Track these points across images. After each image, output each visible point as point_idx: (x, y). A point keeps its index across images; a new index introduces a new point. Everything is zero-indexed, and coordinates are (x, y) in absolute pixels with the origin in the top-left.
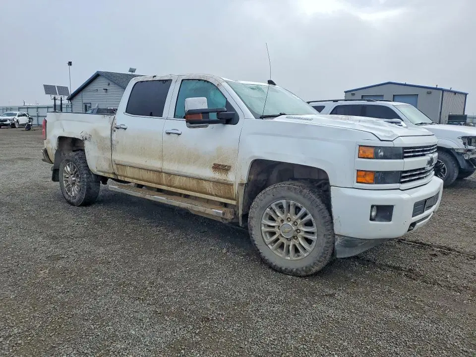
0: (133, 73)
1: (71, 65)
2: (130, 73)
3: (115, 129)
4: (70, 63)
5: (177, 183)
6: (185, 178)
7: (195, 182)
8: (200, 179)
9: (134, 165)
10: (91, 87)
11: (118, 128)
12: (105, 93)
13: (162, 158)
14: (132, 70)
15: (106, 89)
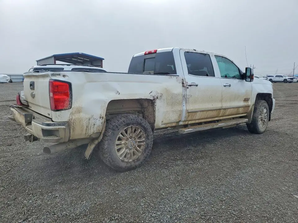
3: (188, 86)
5: (227, 113)
6: (232, 109)
7: (236, 110)
8: (238, 108)
9: (203, 110)
11: (190, 86)
13: (221, 101)
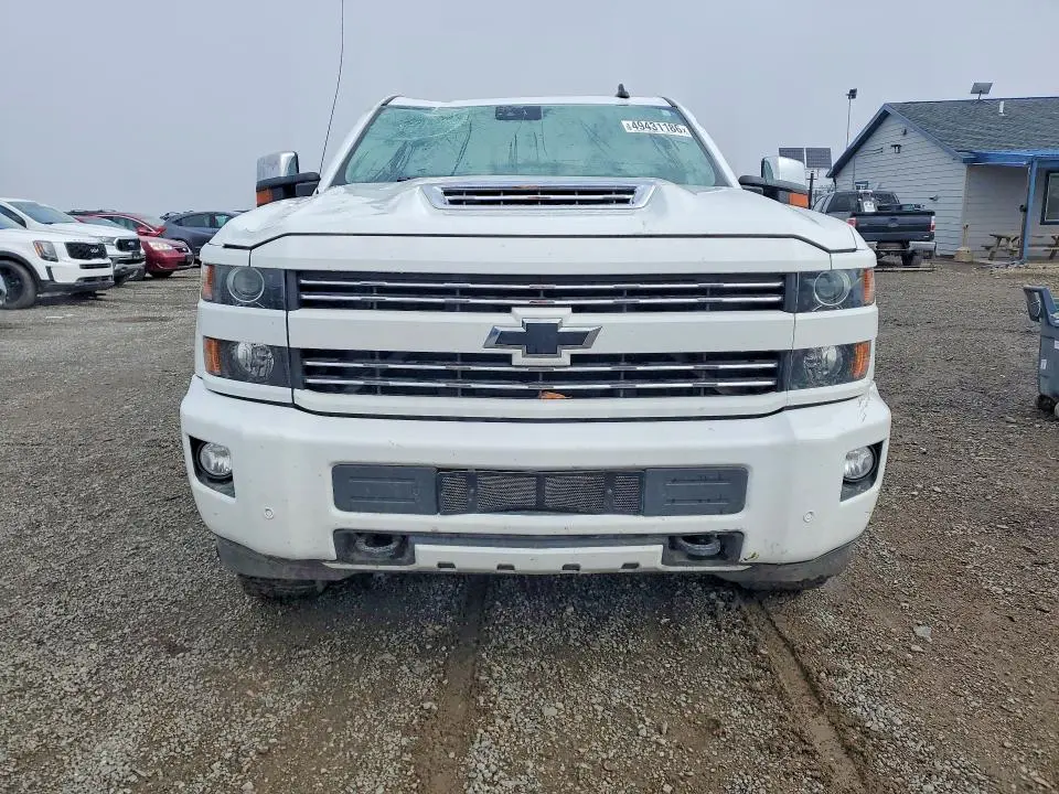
0: (983, 97)
1: (854, 97)
2: (976, 97)
4: (853, 94)
10: (873, 144)
12: (895, 156)
14: (980, 89)
15: (899, 146)
